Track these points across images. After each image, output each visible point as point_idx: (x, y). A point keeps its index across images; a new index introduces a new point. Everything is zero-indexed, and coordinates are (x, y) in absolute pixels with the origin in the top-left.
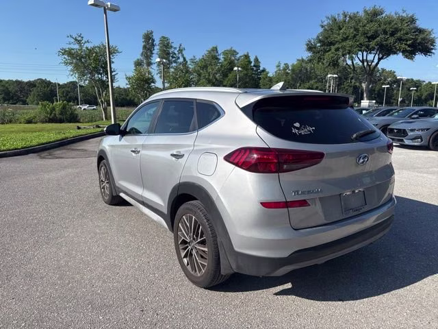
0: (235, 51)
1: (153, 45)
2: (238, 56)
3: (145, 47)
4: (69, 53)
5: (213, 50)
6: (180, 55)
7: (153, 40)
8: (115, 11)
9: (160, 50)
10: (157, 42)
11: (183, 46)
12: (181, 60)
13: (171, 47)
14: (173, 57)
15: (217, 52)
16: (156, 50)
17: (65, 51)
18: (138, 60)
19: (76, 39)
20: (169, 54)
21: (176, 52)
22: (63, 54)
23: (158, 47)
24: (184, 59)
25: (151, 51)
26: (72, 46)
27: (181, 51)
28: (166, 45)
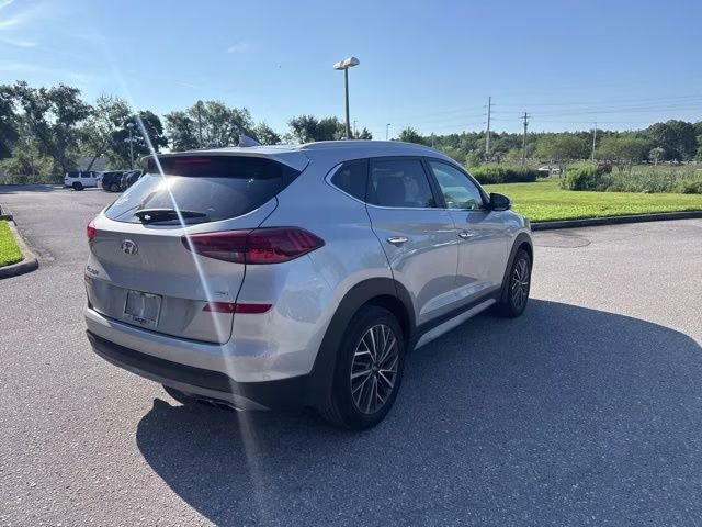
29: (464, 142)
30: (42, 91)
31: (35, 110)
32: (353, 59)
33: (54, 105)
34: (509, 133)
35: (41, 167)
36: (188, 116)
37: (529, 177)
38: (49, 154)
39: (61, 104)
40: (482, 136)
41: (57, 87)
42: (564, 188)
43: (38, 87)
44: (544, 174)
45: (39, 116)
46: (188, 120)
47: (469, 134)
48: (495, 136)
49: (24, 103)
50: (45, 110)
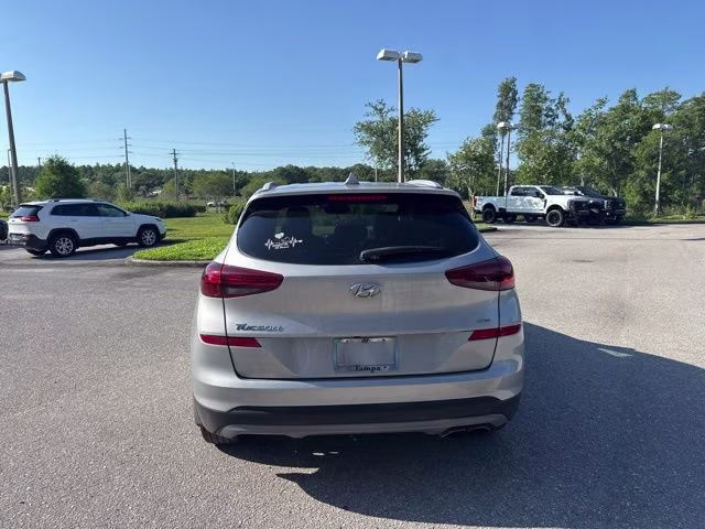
0: (674, 94)
1: (514, 100)
2: (680, 101)
3: (500, 105)
4: (367, 128)
5: (626, 96)
6: (559, 112)
7: (515, 93)
8: (415, 61)
9: (525, 106)
10: (521, 94)
11: (565, 96)
12: (562, 119)
13: (546, 99)
14: (547, 116)
15: (636, 99)
16: (519, 107)
17: (363, 126)
18: (489, 125)
19: (376, 108)
20: (539, 111)
21: (554, 108)
22: (360, 130)
23: (522, 102)
24: (568, 117)
25: (510, 110)
26: (370, 119)
27: (561, 104)
28: (536, 96)
29: (100, 175)
32: (16, 73)
34: (148, 167)
37: (189, 213)
40: (118, 169)
42: (228, 223)
44: (202, 209)
47: (104, 166)
48: (134, 170)
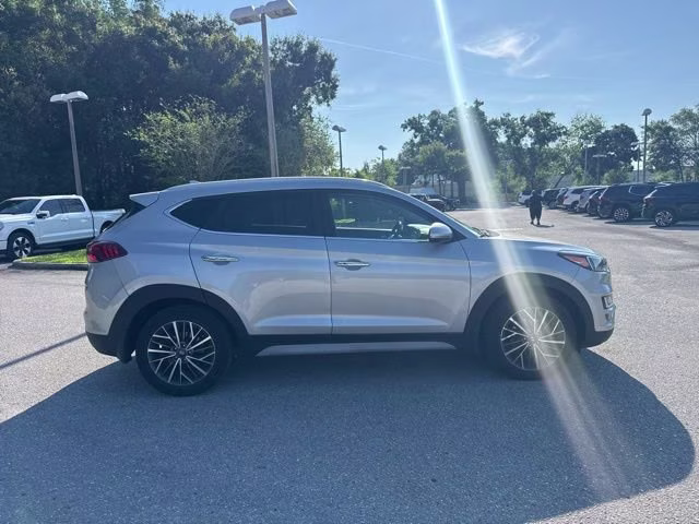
30: (522, 118)
31: (515, 136)
33: (531, 130)
35: (514, 186)
36: (671, 124)
38: (522, 174)
39: (537, 128)
41: (535, 113)
43: (519, 116)
45: (517, 141)
46: (670, 129)
49: (506, 132)
50: (523, 135)
